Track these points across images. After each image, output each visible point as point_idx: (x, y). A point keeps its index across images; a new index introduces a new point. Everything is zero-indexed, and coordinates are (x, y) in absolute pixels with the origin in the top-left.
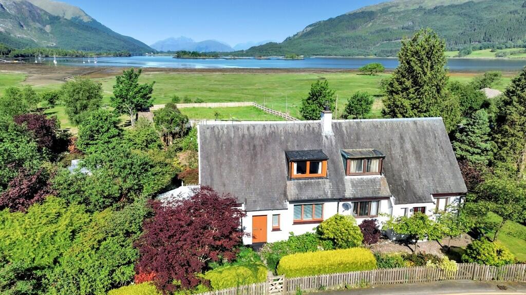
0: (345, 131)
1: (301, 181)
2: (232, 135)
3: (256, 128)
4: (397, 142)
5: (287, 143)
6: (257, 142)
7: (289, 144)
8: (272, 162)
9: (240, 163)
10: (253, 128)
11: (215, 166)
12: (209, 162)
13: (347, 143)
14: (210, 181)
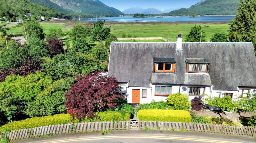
0: (189, 49)
1: (160, 74)
2: (127, 48)
3: (140, 45)
4: (220, 56)
5: (155, 54)
6: (139, 53)
7: (156, 54)
8: (145, 63)
9: (129, 62)
10: (138, 45)
11: (116, 63)
12: (114, 61)
13: (189, 55)
14: (113, 70)
